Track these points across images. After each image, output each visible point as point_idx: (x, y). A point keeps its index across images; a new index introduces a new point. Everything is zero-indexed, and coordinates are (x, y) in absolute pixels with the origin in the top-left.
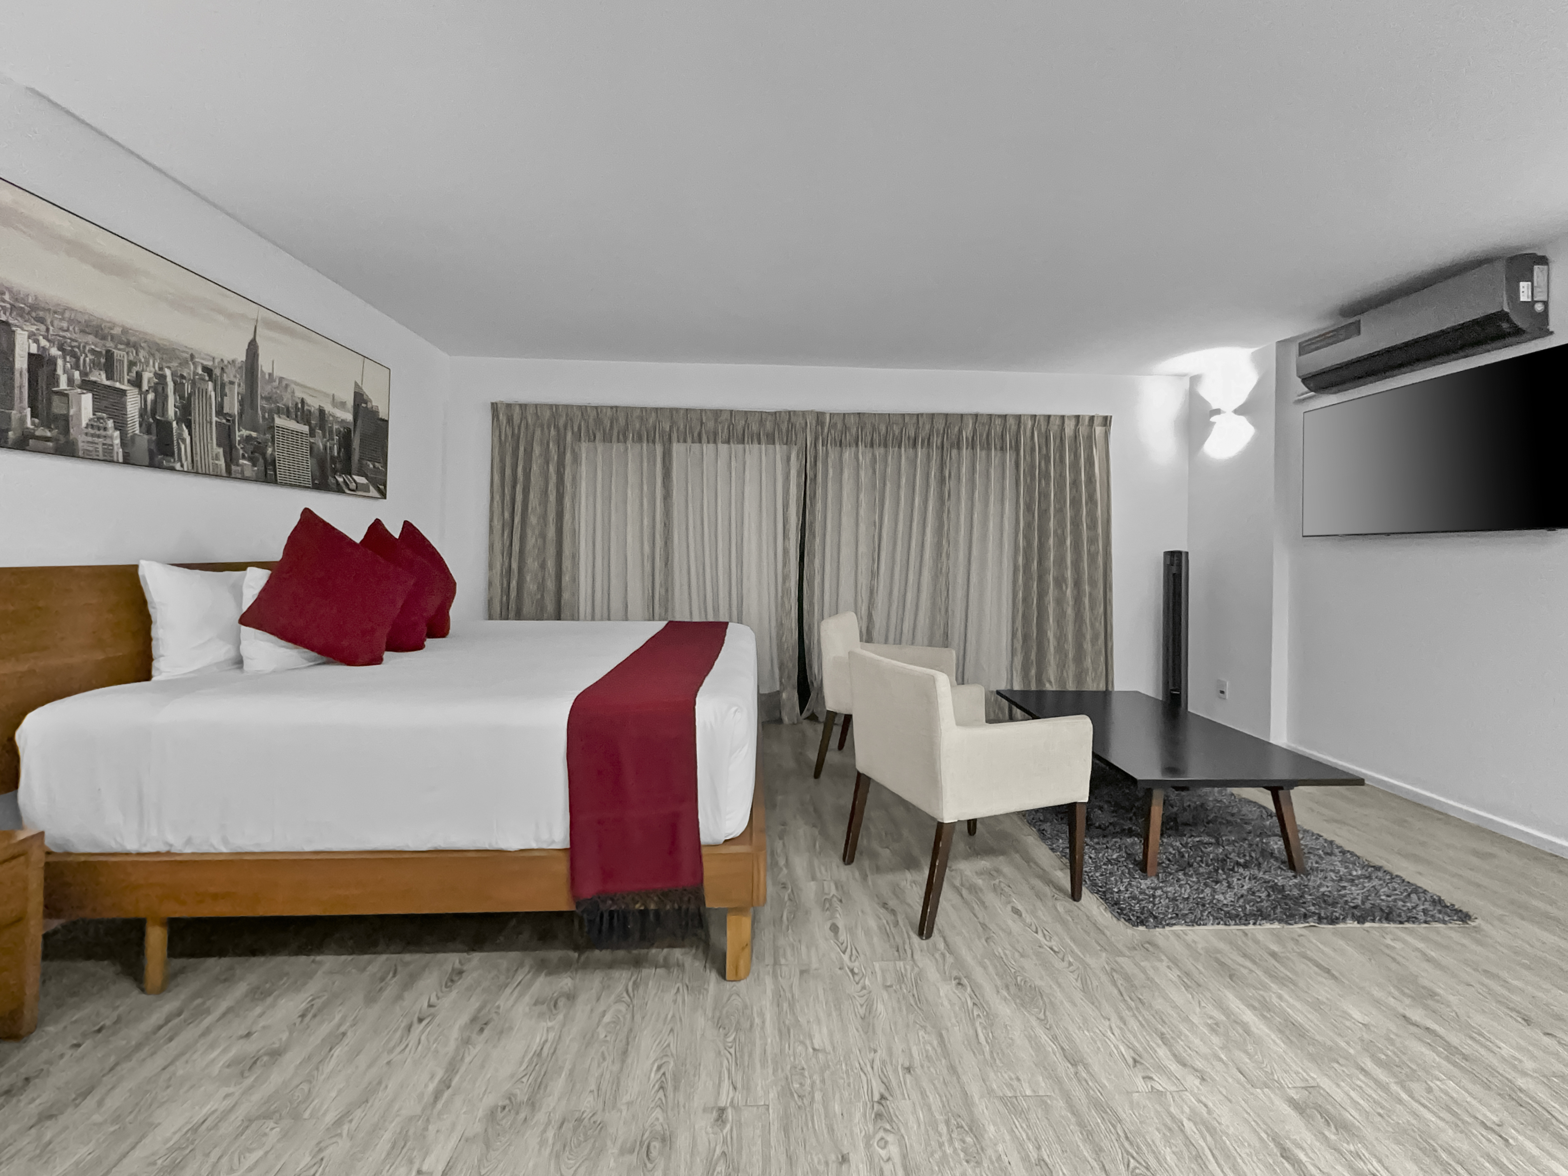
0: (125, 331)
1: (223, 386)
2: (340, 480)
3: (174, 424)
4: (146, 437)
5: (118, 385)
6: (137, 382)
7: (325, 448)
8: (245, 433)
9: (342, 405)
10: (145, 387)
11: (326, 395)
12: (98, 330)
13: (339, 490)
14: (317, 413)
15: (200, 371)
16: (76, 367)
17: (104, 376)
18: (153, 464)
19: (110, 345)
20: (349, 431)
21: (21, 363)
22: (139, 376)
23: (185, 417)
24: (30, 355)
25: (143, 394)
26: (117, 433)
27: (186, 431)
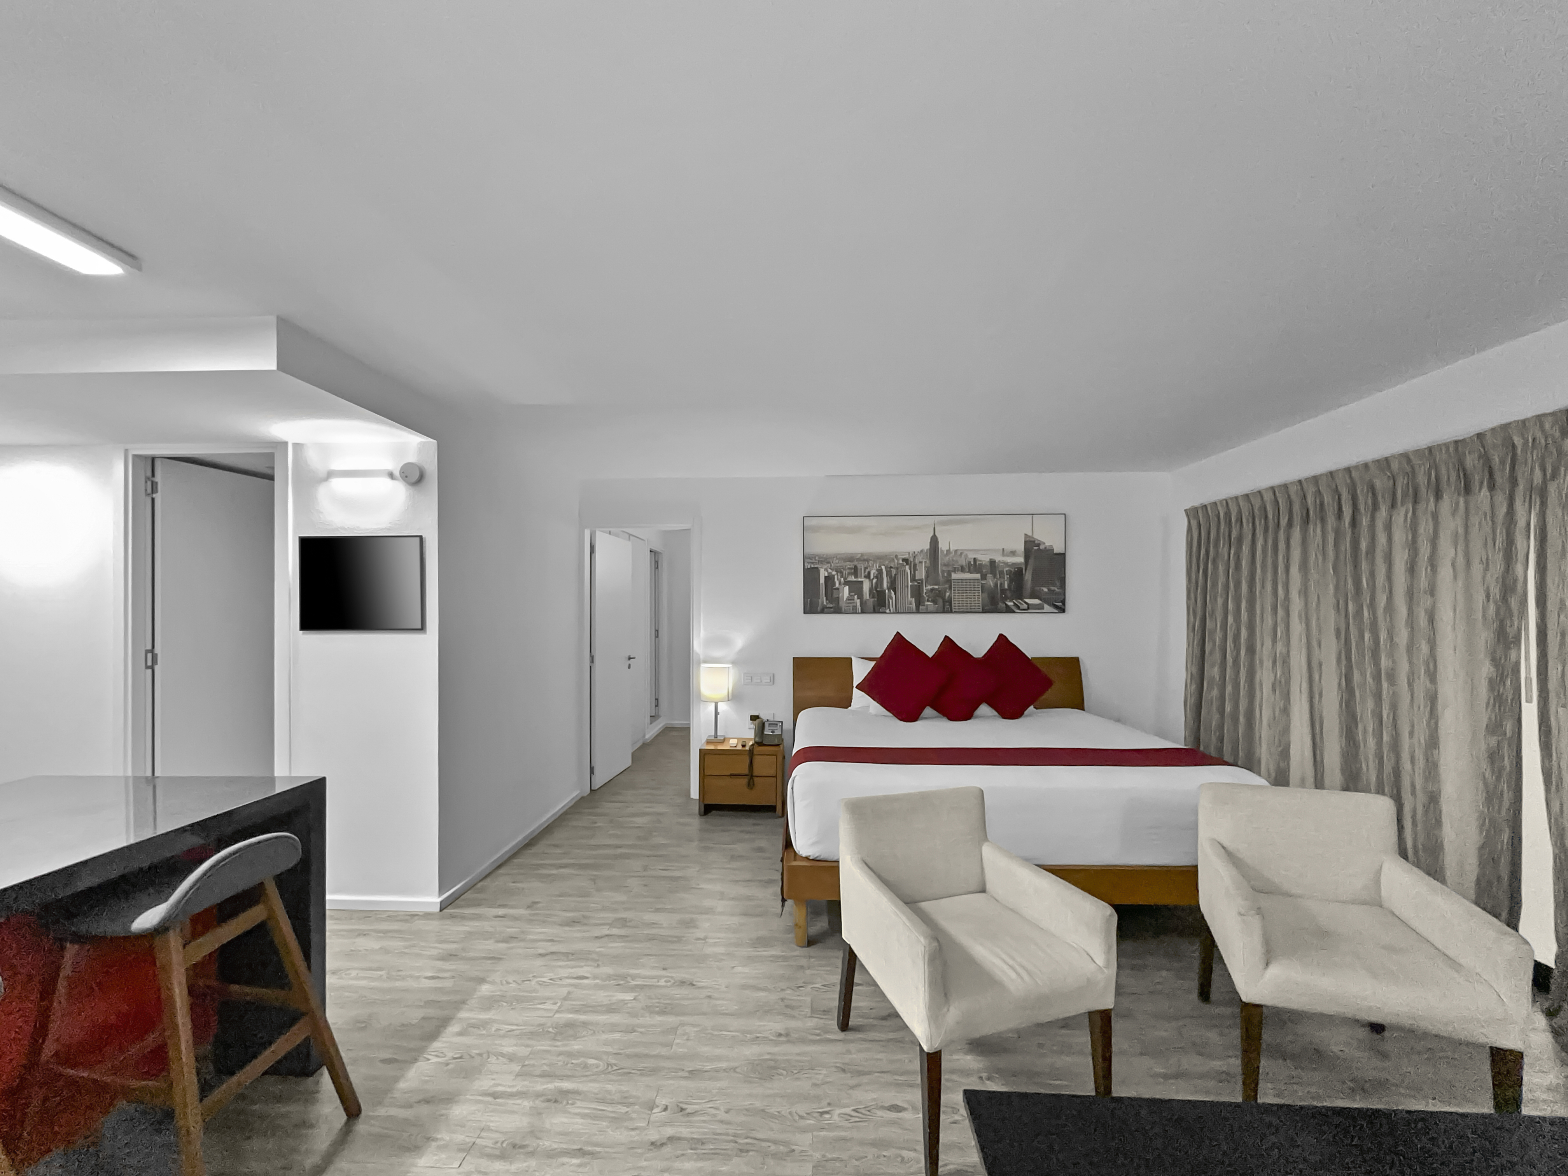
0: (862, 555)
1: (915, 565)
2: (1010, 604)
3: (887, 591)
4: (872, 600)
5: (859, 580)
6: (868, 576)
7: (996, 585)
8: (929, 587)
9: (1013, 553)
10: (872, 577)
11: (996, 551)
12: (851, 558)
13: (1009, 610)
14: (988, 564)
15: (901, 562)
16: (842, 577)
17: (853, 577)
18: (875, 611)
19: (856, 563)
20: (1020, 570)
21: (822, 580)
22: (869, 573)
23: (893, 586)
24: (825, 577)
25: (871, 581)
26: (859, 600)
27: (893, 592)
